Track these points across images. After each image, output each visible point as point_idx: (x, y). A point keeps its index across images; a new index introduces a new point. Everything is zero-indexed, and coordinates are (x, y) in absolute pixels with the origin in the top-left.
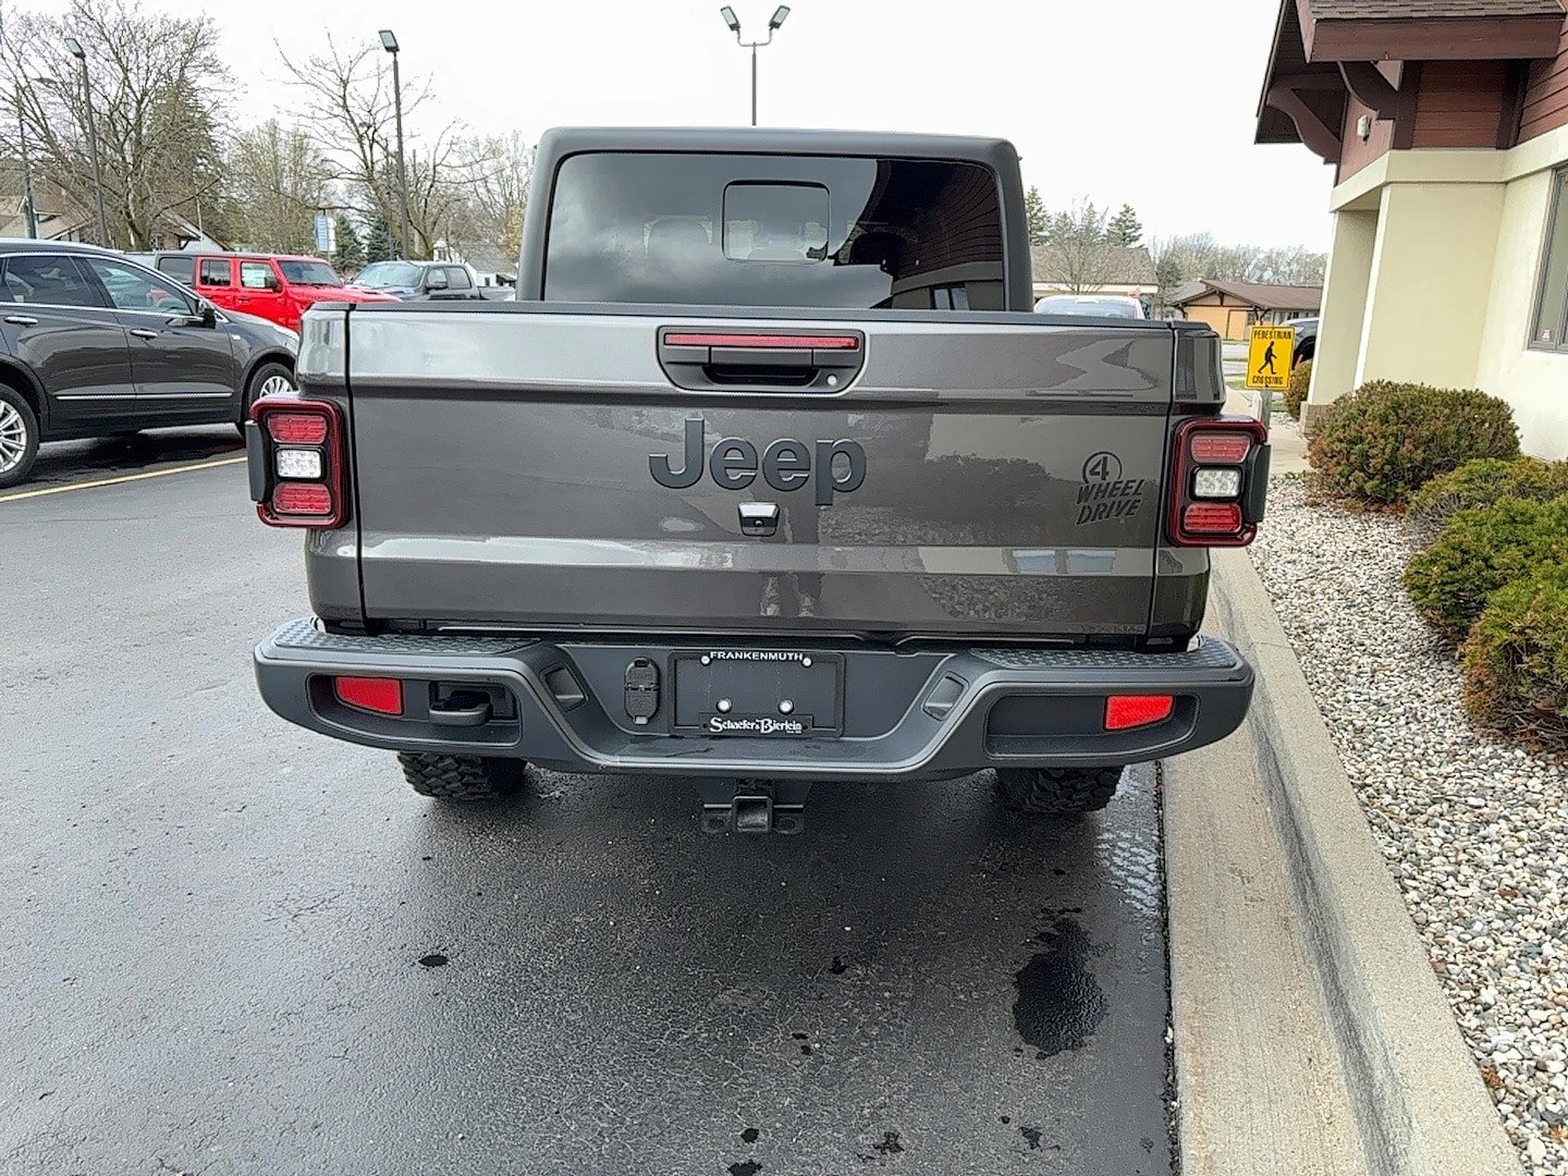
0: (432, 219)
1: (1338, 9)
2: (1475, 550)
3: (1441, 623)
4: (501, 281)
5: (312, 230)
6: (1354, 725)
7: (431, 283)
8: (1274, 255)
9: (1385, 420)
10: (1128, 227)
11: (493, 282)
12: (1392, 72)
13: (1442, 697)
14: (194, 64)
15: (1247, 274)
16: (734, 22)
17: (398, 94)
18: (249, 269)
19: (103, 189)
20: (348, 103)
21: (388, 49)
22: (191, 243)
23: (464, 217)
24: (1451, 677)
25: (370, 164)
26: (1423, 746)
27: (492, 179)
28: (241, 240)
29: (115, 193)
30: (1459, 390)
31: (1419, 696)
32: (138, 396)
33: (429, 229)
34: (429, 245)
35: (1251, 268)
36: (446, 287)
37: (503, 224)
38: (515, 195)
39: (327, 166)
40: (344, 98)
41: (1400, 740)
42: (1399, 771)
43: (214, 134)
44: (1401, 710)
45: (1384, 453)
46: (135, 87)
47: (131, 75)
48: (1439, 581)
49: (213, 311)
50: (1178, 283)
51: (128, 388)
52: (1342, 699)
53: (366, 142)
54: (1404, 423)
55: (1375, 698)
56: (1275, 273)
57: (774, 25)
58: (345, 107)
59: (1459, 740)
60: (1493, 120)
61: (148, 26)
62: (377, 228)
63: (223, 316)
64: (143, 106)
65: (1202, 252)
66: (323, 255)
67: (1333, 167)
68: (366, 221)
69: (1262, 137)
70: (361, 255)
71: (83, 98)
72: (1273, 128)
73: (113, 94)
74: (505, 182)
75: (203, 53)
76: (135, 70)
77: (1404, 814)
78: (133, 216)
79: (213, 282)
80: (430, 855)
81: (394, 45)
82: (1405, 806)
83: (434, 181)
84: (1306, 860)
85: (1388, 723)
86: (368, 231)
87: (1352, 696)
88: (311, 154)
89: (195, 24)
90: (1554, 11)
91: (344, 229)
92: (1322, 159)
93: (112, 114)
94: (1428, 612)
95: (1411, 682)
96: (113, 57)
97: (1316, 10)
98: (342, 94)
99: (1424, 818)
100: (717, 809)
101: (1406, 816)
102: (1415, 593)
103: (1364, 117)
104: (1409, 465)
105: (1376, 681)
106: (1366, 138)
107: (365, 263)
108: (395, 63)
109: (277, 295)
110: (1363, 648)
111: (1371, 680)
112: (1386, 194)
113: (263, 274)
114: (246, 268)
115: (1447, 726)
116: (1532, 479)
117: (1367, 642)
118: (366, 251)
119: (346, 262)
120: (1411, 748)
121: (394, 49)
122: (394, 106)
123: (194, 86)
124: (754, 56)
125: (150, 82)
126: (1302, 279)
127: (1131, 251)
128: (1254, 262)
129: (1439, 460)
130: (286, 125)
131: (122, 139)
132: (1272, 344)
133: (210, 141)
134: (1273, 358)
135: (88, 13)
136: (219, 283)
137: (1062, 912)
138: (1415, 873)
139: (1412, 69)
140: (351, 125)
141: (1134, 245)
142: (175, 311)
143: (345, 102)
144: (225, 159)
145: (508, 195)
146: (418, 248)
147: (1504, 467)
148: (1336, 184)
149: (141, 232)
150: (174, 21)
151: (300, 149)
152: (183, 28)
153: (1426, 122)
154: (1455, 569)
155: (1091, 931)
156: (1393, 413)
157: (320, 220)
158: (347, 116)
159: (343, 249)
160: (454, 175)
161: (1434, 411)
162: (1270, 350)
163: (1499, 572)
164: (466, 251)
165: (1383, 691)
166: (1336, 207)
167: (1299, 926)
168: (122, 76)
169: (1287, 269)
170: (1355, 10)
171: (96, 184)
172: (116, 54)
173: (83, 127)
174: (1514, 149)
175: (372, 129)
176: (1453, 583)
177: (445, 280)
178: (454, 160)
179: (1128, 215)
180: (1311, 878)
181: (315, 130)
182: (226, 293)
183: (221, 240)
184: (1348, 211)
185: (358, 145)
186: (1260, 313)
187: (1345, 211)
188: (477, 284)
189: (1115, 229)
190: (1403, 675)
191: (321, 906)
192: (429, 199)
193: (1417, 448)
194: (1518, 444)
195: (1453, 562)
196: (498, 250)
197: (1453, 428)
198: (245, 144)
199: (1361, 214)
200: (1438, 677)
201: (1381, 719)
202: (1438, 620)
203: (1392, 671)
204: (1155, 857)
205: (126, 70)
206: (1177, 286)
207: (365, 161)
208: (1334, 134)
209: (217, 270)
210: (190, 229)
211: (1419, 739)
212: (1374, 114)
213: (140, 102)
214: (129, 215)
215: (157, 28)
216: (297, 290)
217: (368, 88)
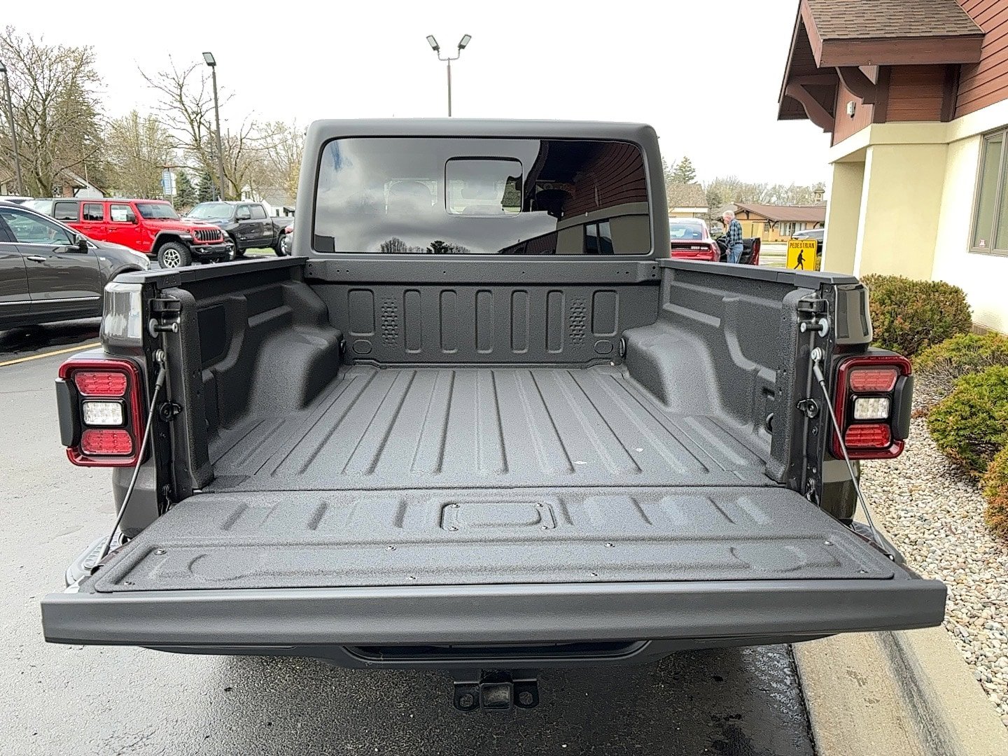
0: (240, 173)
1: (837, 33)
2: (980, 406)
3: (958, 457)
4: (286, 211)
5: (161, 181)
6: (909, 539)
7: (240, 216)
8: (777, 187)
9: (883, 303)
10: (686, 171)
11: (282, 214)
12: (871, 73)
13: (966, 513)
14: (80, 75)
15: (761, 199)
16: (435, 45)
17: (216, 94)
18: (117, 209)
19: (20, 157)
20: (183, 99)
21: (209, 64)
22: (81, 190)
23: (262, 171)
24: (966, 495)
25: (198, 138)
26: (963, 556)
27: (280, 146)
28: (115, 188)
29: (28, 160)
30: (930, 282)
31: (949, 512)
32: (33, 302)
33: (238, 180)
34: (239, 190)
35: (763, 195)
36: (249, 219)
37: (288, 175)
38: (295, 156)
39: (170, 140)
40: (180, 96)
41: (946, 551)
42: (953, 579)
43: (96, 120)
44: (938, 524)
45: (883, 325)
46: (42, 91)
47: (38, 83)
48: (955, 427)
49: (85, 241)
50: (720, 205)
51: (27, 296)
52: (895, 516)
53: (195, 124)
54: (896, 304)
55: (919, 514)
56: (779, 198)
57: (461, 47)
58: (181, 102)
59: (987, 550)
60: (938, 103)
61: (49, 51)
62: (205, 178)
63: (93, 245)
64: (47, 103)
65: (733, 185)
66: (168, 198)
67: (829, 135)
68: (197, 174)
69: (782, 116)
70: (194, 196)
71: (6, 98)
72: (789, 110)
73: (27, 96)
74: (288, 149)
75: (86, 68)
76: (42, 80)
77: (966, 619)
78: (40, 174)
79: (92, 218)
80: (231, 686)
81: (213, 61)
82: (964, 610)
83: (241, 148)
84: (908, 668)
85: (933, 536)
86: (199, 180)
87: (902, 514)
88: (160, 132)
89: (81, 49)
90: (976, 32)
91: (183, 179)
92: (822, 130)
93: (26, 108)
94: (948, 449)
95: (940, 499)
96: (27, 71)
97: (823, 33)
98: (179, 94)
99: (981, 621)
100: (465, 685)
101: (968, 619)
102: (936, 435)
103: (851, 102)
104: (901, 333)
105: (914, 499)
106: (852, 116)
107: (197, 201)
108: (214, 73)
109: (135, 226)
110: (898, 472)
111: (911, 499)
112: (869, 152)
113: (125, 212)
114: (114, 209)
115: (975, 537)
116: (1002, 349)
117: (899, 467)
118: (198, 193)
119: (185, 201)
120: (955, 557)
121: (212, 64)
122: (213, 101)
123: (83, 89)
124: (449, 67)
125: (52, 88)
126: (795, 201)
127: (690, 186)
128: (765, 191)
129: (920, 329)
130: (143, 114)
131: (33, 124)
132: (802, 251)
133: (92, 124)
134: (803, 261)
135: (10, 44)
136: (96, 218)
137: (727, 719)
138: (990, 676)
139: (885, 71)
140: (185, 113)
141: (691, 182)
142: (59, 242)
143: (181, 98)
144: (102, 135)
145: (290, 156)
146: (231, 192)
147: (980, 340)
148: (832, 145)
149: (46, 184)
150: (67, 48)
151: (152, 129)
152: (73, 52)
153: (895, 106)
154: (966, 419)
155: (753, 737)
156: (887, 298)
157: (165, 175)
158: (184, 108)
159: (182, 193)
160: (254, 144)
161: (915, 296)
162: (800, 255)
163: (1000, 421)
164: (263, 193)
165: (924, 509)
166: (833, 160)
167: (910, 725)
168: (33, 84)
169: (785, 196)
170: (848, 33)
171: (15, 154)
172: (29, 69)
173: (7, 117)
174: (954, 121)
175: (199, 116)
176: (965, 429)
177: (249, 213)
178: (254, 134)
179: (687, 163)
180: (916, 685)
181: (162, 116)
182: (101, 225)
183: (101, 188)
184: (841, 163)
185: (190, 126)
186: (772, 224)
187: (840, 163)
188: (270, 215)
189: (679, 173)
190: (932, 494)
191: (140, 743)
192: (238, 160)
193: (905, 321)
194: (970, 316)
195: (964, 414)
196: (284, 191)
197: (928, 307)
198: (116, 126)
199: (853, 165)
200: (958, 495)
201: (927, 532)
202: (955, 455)
203: (924, 491)
204: (787, 661)
205: (35, 80)
206: (719, 207)
207: (195, 136)
208: (829, 113)
209: (95, 209)
210: (80, 181)
211: (959, 550)
212: (860, 100)
213: (44, 101)
214: (38, 174)
215: (56, 52)
216: (149, 222)
217: (196, 89)
